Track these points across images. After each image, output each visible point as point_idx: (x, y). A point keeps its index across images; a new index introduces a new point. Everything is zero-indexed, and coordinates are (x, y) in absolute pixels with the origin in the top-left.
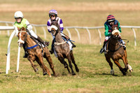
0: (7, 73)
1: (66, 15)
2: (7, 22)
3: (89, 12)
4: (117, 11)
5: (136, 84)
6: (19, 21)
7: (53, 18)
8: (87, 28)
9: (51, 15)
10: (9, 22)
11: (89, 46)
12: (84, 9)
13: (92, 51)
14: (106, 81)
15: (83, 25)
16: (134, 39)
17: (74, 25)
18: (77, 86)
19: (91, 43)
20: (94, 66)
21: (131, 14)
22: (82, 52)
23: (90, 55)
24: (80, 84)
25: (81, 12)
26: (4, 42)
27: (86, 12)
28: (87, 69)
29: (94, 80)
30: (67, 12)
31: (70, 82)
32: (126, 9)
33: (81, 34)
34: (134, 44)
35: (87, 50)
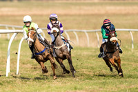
0: (7, 75)
1: (64, 18)
2: (7, 25)
3: (88, 15)
4: (114, 15)
5: (133, 86)
6: (28, 25)
7: (54, 22)
8: (85, 31)
9: (51, 19)
10: (9, 26)
11: (88, 49)
12: (82, 12)
13: (90, 53)
14: (104, 83)
15: (81, 28)
16: (132, 42)
17: (73, 28)
18: (76, 89)
19: (89, 46)
20: (92, 68)
21: (129, 18)
22: (80, 55)
23: (89, 57)
24: (79, 86)
25: (80, 15)
26: (4, 45)
27: (84, 15)
28: (85, 71)
29: (92, 82)
30: (66, 15)
31: (69, 84)
32: (123, 12)
33: (79, 37)
34: (131, 47)
35: (85, 53)
